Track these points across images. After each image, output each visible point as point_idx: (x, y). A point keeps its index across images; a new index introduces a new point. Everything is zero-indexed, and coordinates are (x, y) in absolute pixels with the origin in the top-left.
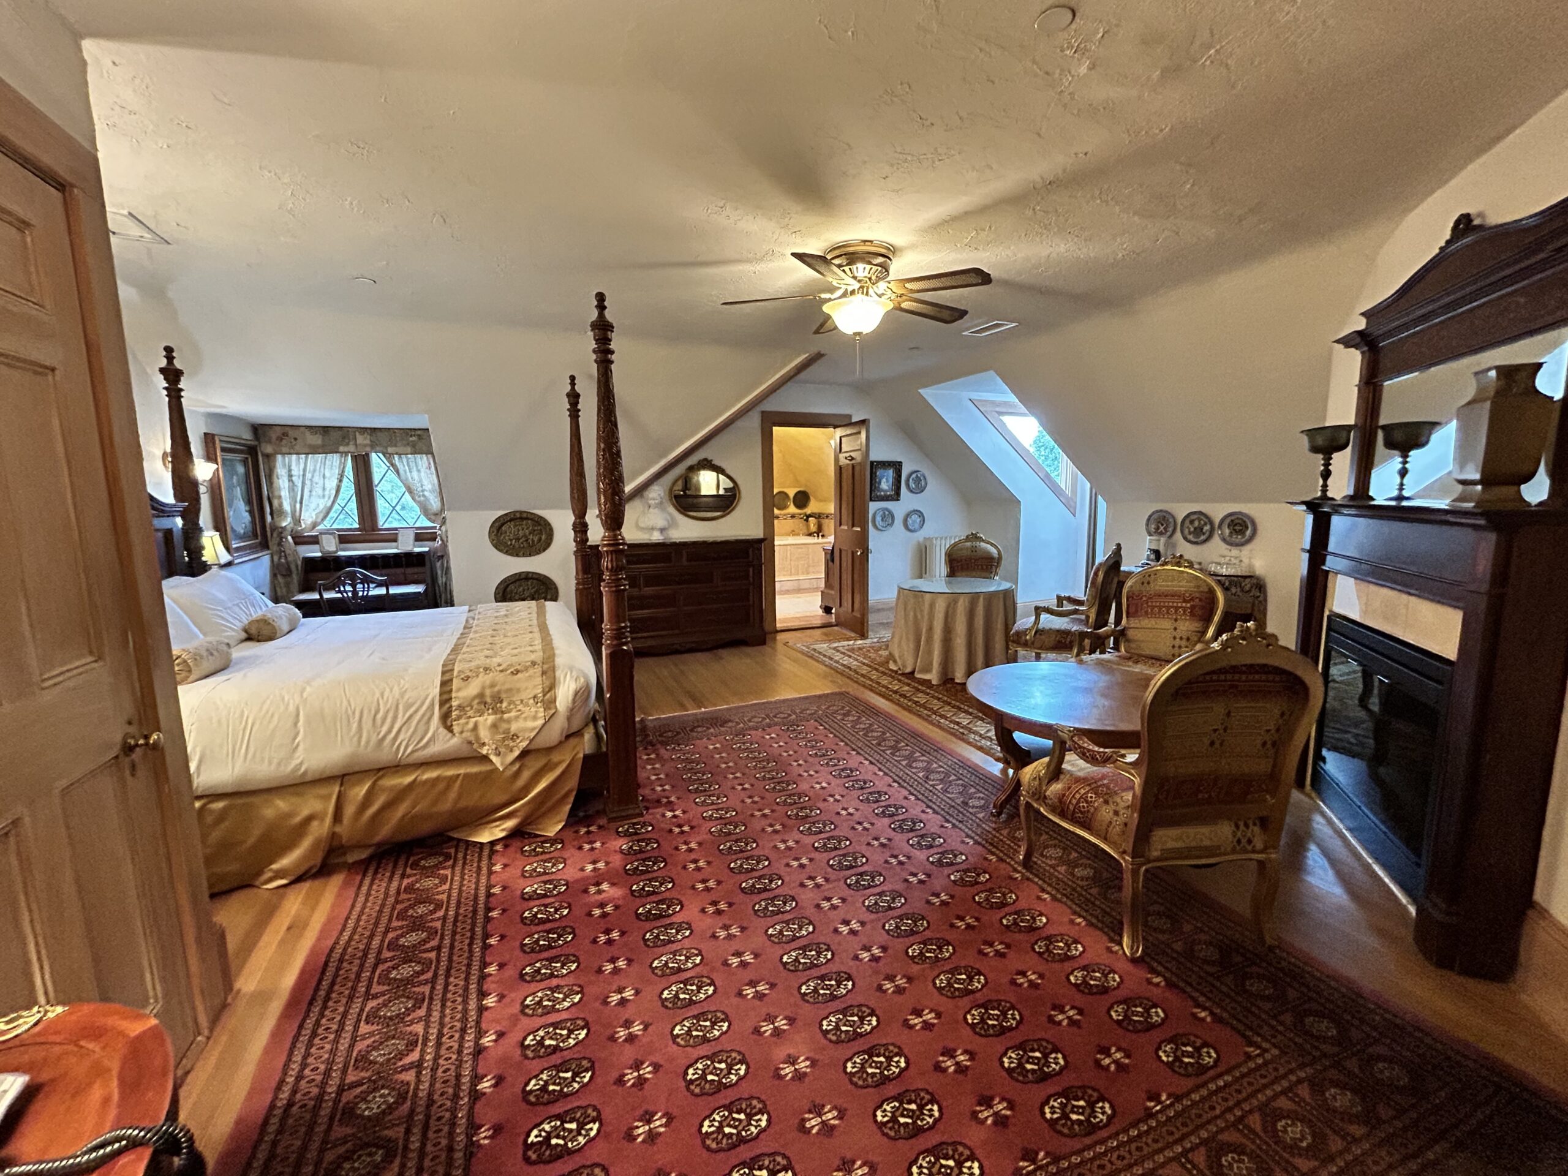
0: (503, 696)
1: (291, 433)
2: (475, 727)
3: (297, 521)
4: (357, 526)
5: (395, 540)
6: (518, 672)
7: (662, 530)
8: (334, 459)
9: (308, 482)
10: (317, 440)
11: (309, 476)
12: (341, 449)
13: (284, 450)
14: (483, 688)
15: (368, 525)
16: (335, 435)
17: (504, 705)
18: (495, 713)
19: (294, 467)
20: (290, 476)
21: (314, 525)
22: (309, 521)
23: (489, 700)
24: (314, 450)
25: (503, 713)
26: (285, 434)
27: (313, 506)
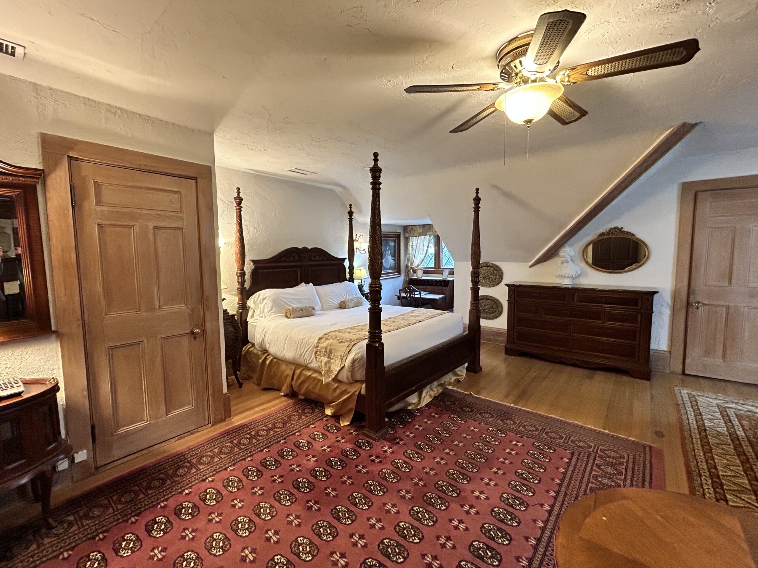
0: (333, 351)
1: (414, 228)
2: (321, 362)
3: (412, 264)
4: (433, 266)
5: (442, 274)
6: (342, 342)
7: (573, 278)
8: (427, 237)
9: (418, 248)
10: (420, 230)
11: (418, 245)
12: (428, 233)
13: (411, 235)
14: (328, 345)
15: (437, 267)
16: (426, 228)
17: (332, 355)
18: (328, 358)
19: (414, 242)
20: (412, 246)
21: (418, 266)
22: (416, 264)
23: (328, 351)
24: (420, 235)
25: (331, 358)
26: (412, 229)
27: (419, 258)
